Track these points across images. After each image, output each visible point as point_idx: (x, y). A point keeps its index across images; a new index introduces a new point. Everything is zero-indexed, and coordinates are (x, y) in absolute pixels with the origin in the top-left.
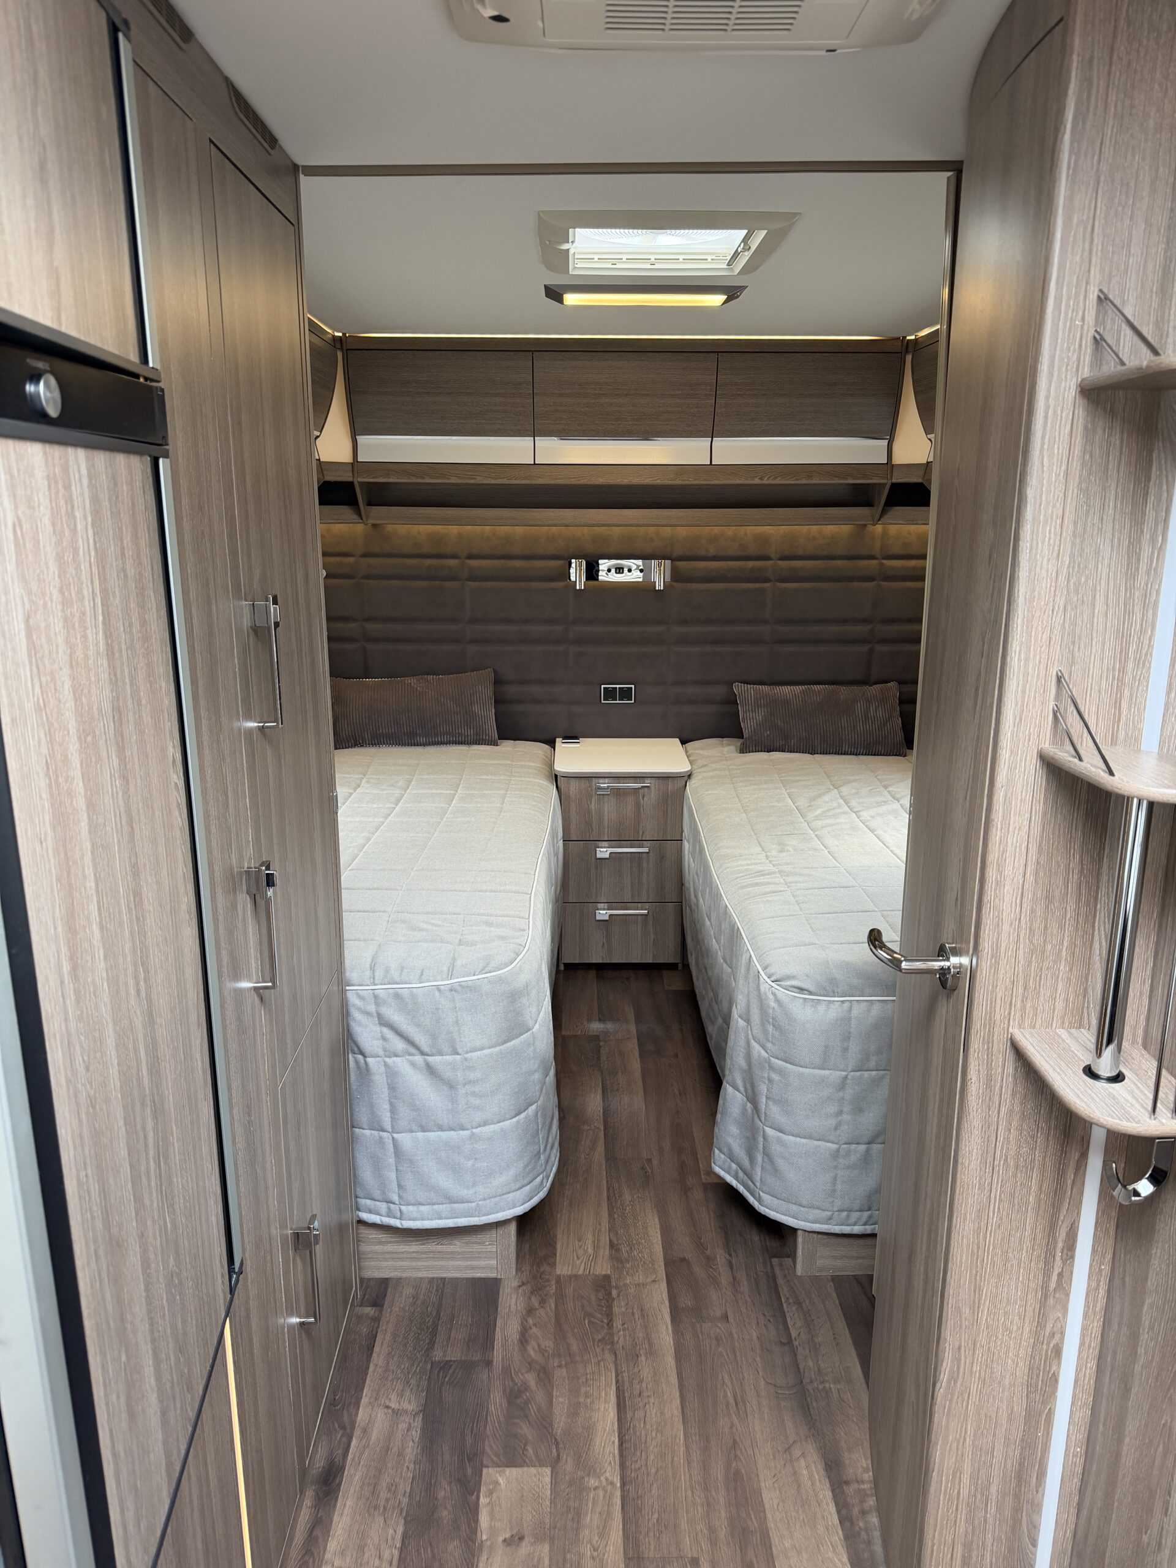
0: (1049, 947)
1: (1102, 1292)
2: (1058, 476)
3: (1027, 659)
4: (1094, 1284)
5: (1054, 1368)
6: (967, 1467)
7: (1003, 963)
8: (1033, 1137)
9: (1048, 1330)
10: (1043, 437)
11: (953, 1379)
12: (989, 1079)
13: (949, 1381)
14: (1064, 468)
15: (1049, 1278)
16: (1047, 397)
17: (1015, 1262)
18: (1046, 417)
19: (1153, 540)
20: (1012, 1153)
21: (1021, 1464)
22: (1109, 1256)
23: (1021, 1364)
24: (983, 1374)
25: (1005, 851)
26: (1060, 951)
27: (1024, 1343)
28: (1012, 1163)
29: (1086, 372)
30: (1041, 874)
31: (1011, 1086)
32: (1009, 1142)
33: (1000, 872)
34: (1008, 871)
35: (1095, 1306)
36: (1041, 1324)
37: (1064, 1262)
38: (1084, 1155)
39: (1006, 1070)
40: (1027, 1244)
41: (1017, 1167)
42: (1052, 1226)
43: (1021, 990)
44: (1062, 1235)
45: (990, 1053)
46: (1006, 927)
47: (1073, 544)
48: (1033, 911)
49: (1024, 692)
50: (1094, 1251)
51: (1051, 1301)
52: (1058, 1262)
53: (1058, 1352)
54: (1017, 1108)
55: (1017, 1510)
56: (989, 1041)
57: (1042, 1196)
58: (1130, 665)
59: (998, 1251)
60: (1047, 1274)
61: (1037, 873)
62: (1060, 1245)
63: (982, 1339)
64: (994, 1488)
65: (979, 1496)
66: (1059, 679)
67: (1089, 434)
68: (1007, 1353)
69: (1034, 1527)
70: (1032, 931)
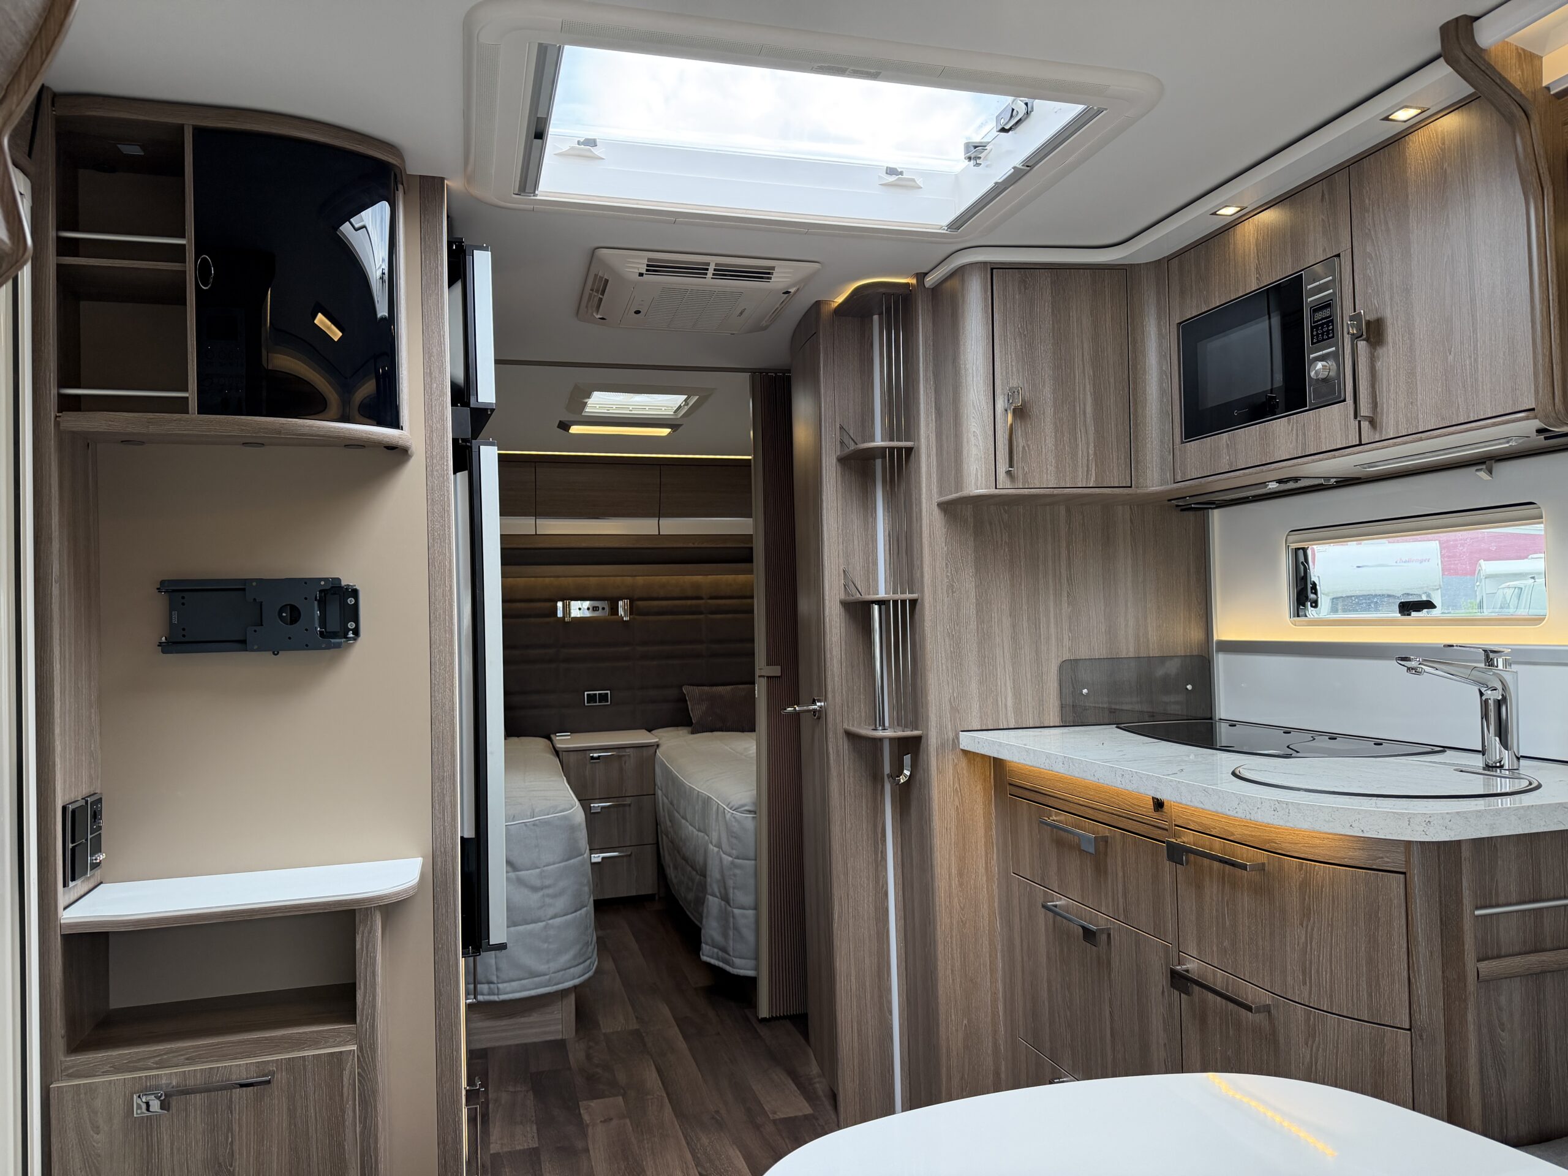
0: (855, 688)
1: (899, 853)
2: (833, 491)
3: (831, 563)
4: (895, 850)
5: (886, 904)
6: (853, 973)
7: (837, 695)
8: (860, 781)
9: (881, 884)
10: (826, 477)
11: (840, 917)
12: (838, 751)
13: (838, 920)
14: (835, 488)
15: (878, 855)
16: (826, 462)
17: (861, 848)
18: (826, 470)
19: (872, 515)
20: (852, 789)
21: (879, 967)
22: (899, 833)
23: (871, 906)
24: (854, 912)
25: (832, 644)
26: (860, 689)
27: (871, 894)
28: (852, 794)
29: (839, 454)
30: (848, 654)
31: (847, 755)
32: (850, 784)
33: (831, 653)
34: (834, 653)
35: (897, 861)
36: (877, 882)
37: (882, 845)
38: (883, 786)
39: (845, 745)
40: (865, 837)
41: (855, 797)
42: (875, 826)
43: (846, 708)
44: (879, 830)
45: (836, 738)
46: (836, 679)
47: (843, 517)
48: (846, 671)
49: (831, 576)
50: (893, 832)
51: (880, 868)
52: (880, 846)
53: (886, 894)
54: (851, 767)
55: (881, 997)
56: (836, 733)
57: (868, 811)
58: (871, 565)
59: (853, 842)
60: (876, 854)
61: (846, 654)
62: (880, 836)
63: (851, 893)
64: (868, 984)
65: (861, 989)
66: (844, 571)
67: (843, 476)
68: (864, 900)
69: (890, 1002)
70: (847, 681)
